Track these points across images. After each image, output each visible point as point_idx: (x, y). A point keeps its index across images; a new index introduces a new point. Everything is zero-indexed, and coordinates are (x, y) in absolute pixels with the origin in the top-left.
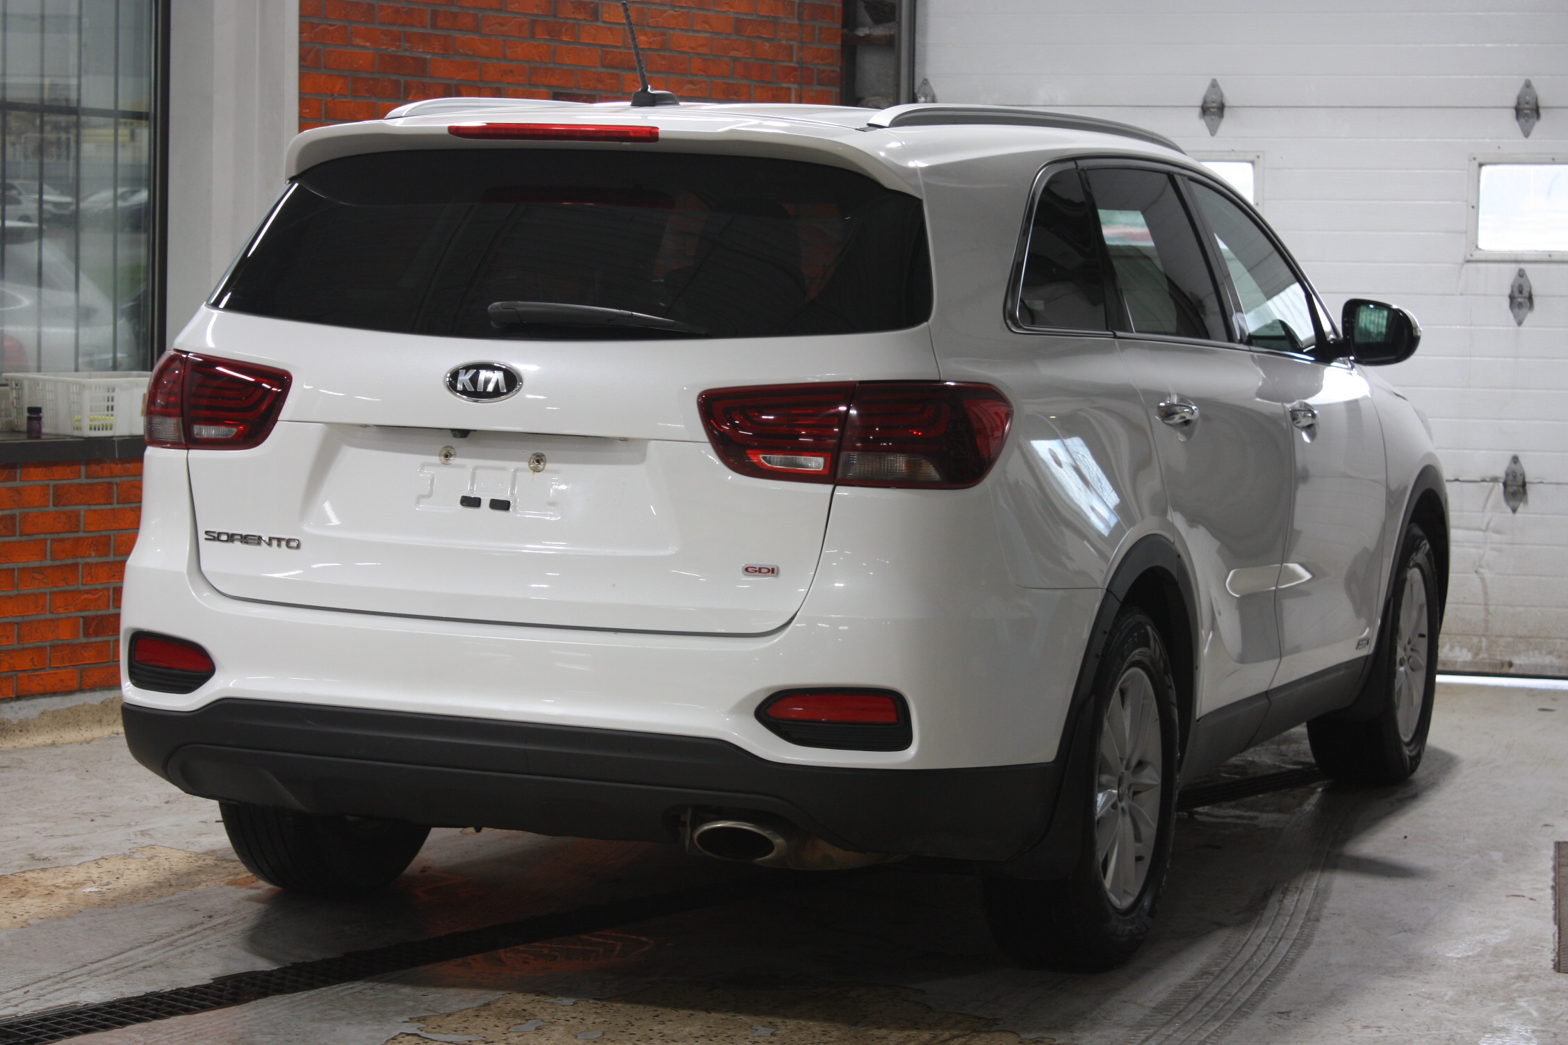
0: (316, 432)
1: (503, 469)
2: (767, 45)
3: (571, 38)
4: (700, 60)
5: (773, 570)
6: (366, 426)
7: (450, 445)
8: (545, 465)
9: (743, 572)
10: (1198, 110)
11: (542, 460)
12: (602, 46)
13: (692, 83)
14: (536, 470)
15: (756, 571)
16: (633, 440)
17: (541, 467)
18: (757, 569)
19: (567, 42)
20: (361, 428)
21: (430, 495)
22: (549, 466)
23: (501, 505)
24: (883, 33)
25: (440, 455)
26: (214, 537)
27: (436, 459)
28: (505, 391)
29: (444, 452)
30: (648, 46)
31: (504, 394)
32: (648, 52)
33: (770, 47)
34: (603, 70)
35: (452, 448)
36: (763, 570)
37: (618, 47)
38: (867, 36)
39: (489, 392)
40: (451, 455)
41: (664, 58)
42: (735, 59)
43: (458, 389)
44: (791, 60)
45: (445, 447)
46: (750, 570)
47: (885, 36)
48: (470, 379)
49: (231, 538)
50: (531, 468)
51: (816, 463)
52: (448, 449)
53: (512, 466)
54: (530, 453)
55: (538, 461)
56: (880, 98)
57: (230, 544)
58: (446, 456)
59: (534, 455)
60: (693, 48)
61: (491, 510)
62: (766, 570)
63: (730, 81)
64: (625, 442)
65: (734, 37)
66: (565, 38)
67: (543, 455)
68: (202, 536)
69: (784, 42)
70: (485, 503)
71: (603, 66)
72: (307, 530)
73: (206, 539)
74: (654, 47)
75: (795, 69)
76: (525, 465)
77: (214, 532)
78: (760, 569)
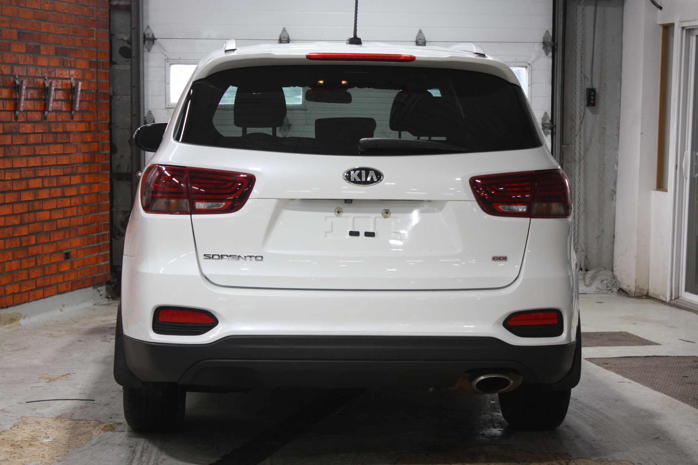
0: (273, 203)
1: (369, 217)
2: (86, 9)
3: (23, 5)
4: (65, 16)
5: (505, 258)
6: (293, 200)
7: (340, 207)
8: (390, 215)
9: (492, 260)
10: (278, 41)
11: (388, 212)
12: (34, 9)
13: (63, 27)
14: (385, 217)
15: (498, 259)
16: (434, 201)
17: (388, 215)
18: (498, 258)
19: (22, 7)
20: (291, 201)
21: (332, 232)
22: (392, 215)
23: (369, 234)
24: (125, 4)
25: (335, 212)
26: (207, 256)
27: (333, 214)
28: (376, 180)
29: (337, 210)
30: (48, 9)
31: (376, 182)
32: (48, 12)
33: (87, 10)
34: (34, 21)
35: (341, 208)
36: (501, 258)
37: (38, 9)
38: (117, 5)
39: (368, 181)
40: (341, 212)
41: (54, 15)
42: (76, 15)
43: (351, 180)
44: (93, 16)
45: (337, 208)
46: (495, 258)
47: (126, 5)
48: (358, 175)
49: (221, 257)
50: (383, 217)
51: (522, 209)
52: (339, 209)
53: (373, 216)
54: (382, 209)
55: (386, 213)
56: (123, 34)
57: (220, 260)
58: (338, 212)
59: (384, 210)
60: (63, 10)
61: (365, 237)
62: (502, 258)
63: (75, 26)
64: (430, 202)
65: (76, 5)
66: (21, 5)
67: (389, 210)
68: (201, 257)
69: (91, 8)
70: (362, 234)
71: (35, 19)
72: (268, 251)
73: (204, 258)
74: (50, 10)
75: (95, 21)
76: (380, 215)
77: (210, 255)
78: (500, 258)
